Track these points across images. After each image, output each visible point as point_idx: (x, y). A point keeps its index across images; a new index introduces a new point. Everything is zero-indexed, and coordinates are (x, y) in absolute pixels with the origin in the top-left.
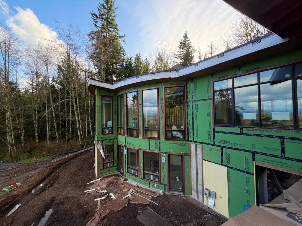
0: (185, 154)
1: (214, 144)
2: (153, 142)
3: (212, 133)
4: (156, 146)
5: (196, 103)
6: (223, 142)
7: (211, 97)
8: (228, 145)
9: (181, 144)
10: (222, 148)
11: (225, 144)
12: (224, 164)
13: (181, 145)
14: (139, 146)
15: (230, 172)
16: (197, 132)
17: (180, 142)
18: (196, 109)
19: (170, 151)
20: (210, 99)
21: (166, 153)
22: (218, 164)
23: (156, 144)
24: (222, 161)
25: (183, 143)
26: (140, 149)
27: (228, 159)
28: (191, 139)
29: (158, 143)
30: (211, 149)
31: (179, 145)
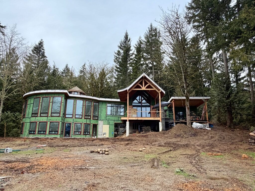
0: (97, 124)
1: (106, 120)
2: (88, 120)
3: (106, 117)
5: (102, 108)
7: (106, 107)
8: (110, 120)
10: (108, 120)
14: (82, 122)
15: (109, 126)
16: (101, 116)
17: (96, 120)
18: (102, 110)
19: (94, 123)
20: (106, 108)
21: (92, 124)
23: (89, 121)
24: (108, 124)
26: (82, 123)
27: (109, 123)
28: (99, 119)
29: (90, 120)
30: (105, 121)
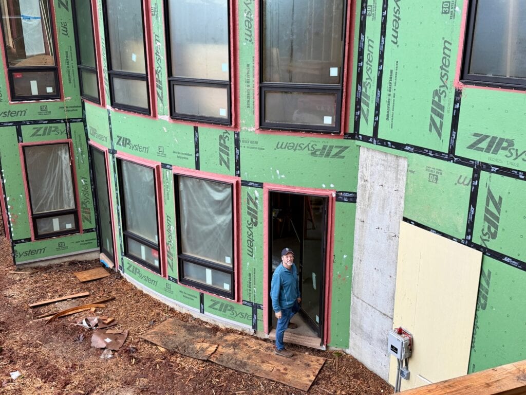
0: (338, 193)
1: (450, 156)
2: (210, 136)
3: (448, 103)
4: (225, 157)
6: (484, 145)
9: (324, 148)
10: (479, 168)
11: (490, 155)
12: (476, 240)
13: (325, 152)
15: (490, 273)
16: (392, 98)
17: (320, 141)
19: (278, 178)
21: (260, 185)
22: (452, 238)
23: (223, 148)
24: (470, 226)
25: (331, 147)
26: (164, 166)
27: (492, 220)
29: (231, 144)
31: (314, 154)
